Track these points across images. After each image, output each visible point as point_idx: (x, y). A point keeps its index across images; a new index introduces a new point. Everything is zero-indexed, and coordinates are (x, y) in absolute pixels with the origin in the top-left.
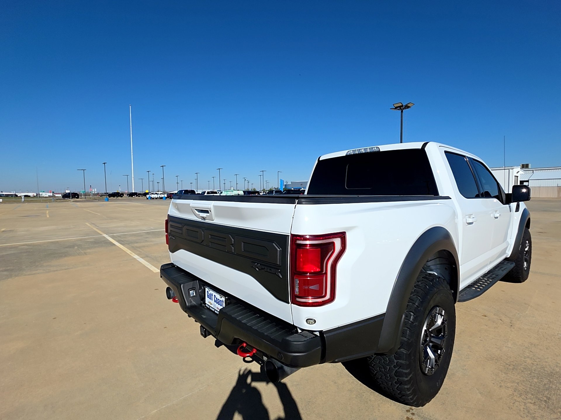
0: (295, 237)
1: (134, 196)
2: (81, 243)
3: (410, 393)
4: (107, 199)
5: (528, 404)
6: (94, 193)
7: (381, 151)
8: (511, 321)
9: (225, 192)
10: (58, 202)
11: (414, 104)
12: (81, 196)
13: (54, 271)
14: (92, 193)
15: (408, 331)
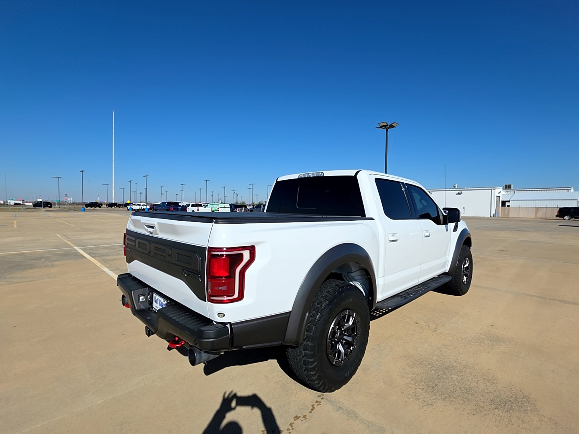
0: (211, 249)
1: (114, 206)
2: (49, 256)
3: (315, 379)
4: (83, 210)
5: (418, 390)
6: (69, 202)
7: (325, 176)
8: (437, 327)
9: (211, 205)
10: (28, 211)
11: (398, 124)
12: (55, 205)
13: (18, 283)
14: (67, 203)
15: (314, 328)
